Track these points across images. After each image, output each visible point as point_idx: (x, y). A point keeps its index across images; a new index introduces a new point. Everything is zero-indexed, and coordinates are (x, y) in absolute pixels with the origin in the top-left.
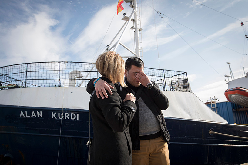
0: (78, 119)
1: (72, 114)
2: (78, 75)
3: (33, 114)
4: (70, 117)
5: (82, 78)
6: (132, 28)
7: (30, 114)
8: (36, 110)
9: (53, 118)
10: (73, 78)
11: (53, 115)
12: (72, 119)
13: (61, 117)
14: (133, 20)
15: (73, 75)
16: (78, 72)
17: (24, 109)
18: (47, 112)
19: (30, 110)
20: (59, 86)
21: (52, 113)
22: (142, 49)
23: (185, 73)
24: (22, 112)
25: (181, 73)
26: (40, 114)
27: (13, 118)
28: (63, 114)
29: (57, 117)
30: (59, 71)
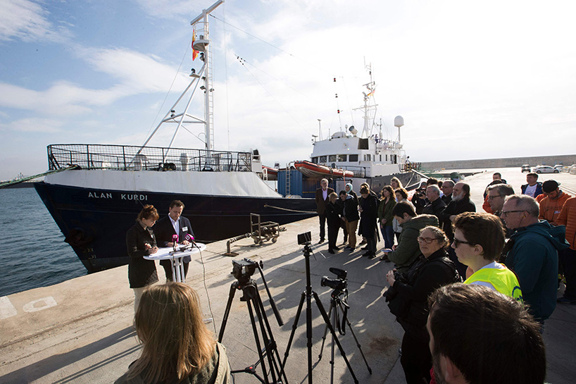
0: (147, 199)
1: (141, 195)
2: (144, 159)
3: (103, 196)
4: (139, 198)
5: (147, 162)
6: (202, 88)
7: (99, 195)
8: (105, 192)
9: (122, 198)
10: (138, 161)
13: (130, 198)
14: (204, 78)
15: (138, 158)
17: (93, 191)
18: (116, 194)
19: (99, 192)
20: (125, 170)
21: (122, 194)
22: (212, 115)
24: (90, 193)
26: (109, 196)
27: (81, 198)
28: (132, 195)
29: (127, 198)
30: (124, 155)
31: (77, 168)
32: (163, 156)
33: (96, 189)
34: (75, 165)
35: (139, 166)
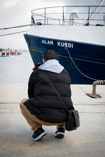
0: (72, 47)
2: (75, 16)
3: (49, 43)
4: (68, 45)
9: (58, 45)
10: (72, 18)
11: (59, 44)
12: (69, 47)
13: (63, 45)
15: (72, 16)
16: (75, 14)
17: (44, 39)
19: (47, 40)
20: (63, 25)
21: (58, 42)
24: (43, 40)
26: (52, 43)
27: (39, 44)
28: (64, 43)
29: (61, 45)
30: (63, 13)
31: (40, 24)
32: (89, 13)
33: (46, 38)
34: (39, 23)
35: (72, 22)
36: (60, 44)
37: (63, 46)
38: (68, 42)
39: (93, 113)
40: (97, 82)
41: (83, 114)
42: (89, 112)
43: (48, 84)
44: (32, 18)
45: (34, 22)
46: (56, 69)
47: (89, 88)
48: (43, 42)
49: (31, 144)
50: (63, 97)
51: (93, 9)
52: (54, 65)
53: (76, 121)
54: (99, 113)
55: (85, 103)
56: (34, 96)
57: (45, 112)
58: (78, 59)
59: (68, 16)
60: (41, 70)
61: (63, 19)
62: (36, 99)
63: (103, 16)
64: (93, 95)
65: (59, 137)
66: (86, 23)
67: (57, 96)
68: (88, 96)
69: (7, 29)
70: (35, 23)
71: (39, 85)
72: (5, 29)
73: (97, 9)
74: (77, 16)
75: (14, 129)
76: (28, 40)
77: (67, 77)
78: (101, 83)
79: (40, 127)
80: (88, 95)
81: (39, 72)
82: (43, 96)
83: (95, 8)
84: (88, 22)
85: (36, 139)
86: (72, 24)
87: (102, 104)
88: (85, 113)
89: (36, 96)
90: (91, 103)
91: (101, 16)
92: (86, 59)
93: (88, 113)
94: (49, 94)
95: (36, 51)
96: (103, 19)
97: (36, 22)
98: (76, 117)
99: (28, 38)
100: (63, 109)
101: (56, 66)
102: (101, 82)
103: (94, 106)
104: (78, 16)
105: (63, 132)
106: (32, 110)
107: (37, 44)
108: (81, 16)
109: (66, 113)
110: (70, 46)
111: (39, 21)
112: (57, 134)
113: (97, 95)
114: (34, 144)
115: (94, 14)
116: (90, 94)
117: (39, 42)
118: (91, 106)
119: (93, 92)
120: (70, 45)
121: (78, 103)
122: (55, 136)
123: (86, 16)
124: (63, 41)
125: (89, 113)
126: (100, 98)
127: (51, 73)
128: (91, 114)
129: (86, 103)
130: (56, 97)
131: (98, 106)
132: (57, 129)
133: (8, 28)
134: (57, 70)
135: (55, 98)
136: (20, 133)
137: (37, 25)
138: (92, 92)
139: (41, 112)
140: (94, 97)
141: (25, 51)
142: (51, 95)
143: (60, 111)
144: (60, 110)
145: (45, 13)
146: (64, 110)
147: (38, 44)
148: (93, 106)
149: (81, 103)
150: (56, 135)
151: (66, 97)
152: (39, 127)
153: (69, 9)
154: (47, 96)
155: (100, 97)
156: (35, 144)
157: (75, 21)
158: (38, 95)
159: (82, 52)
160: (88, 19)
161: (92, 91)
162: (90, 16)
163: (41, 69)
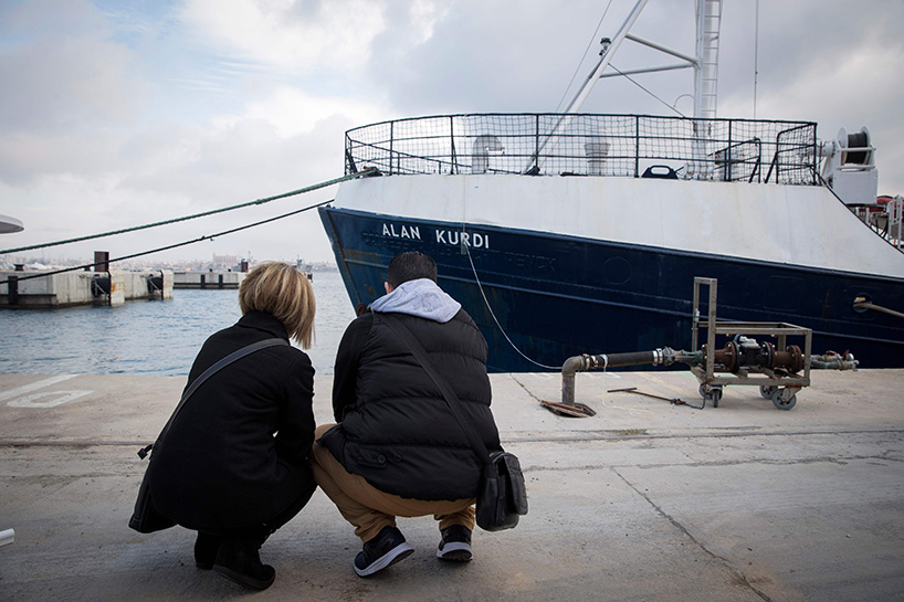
1: (475, 235)
2: (492, 145)
3: (404, 233)
4: (471, 241)
5: (500, 153)
7: (398, 231)
8: (410, 223)
10: (481, 152)
11: (439, 237)
12: (475, 245)
13: (454, 240)
15: (480, 145)
16: (492, 139)
17: (388, 220)
18: (428, 228)
19: (399, 223)
20: (452, 173)
22: (717, 38)
23: (810, 124)
24: (385, 226)
25: (792, 126)
26: (415, 233)
27: (372, 238)
28: (456, 234)
29: (447, 240)
30: (452, 136)
31: (375, 173)
32: (537, 136)
33: (394, 217)
34: (373, 168)
35: (481, 162)
36: (445, 236)
37: (457, 242)
38: (471, 229)
39: (570, 469)
40: (577, 359)
41: (535, 474)
42: (557, 466)
43: (408, 358)
44: (349, 156)
45: (353, 168)
46: (435, 308)
47: (548, 384)
48: (385, 231)
49: (348, 591)
50: (464, 404)
51: (551, 124)
52: (427, 295)
53: (515, 489)
54: (593, 468)
55: (538, 436)
56: (356, 407)
57: (402, 461)
58: (510, 287)
59: (468, 145)
60: (381, 313)
61: (453, 156)
62: (367, 416)
63: (582, 146)
64: (567, 407)
65: (451, 561)
66: (528, 166)
67: (443, 398)
68: (547, 411)
69: (265, 201)
70: (359, 170)
71: (378, 361)
72: (259, 202)
73: (563, 122)
74: (498, 146)
75: (285, 538)
76: (334, 227)
77: (475, 338)
78: (592, 363)
79: (387, 523)
80: (547, 406)
81: (376, 320)
82: (391, 401)
83: (555, 120)
84: (534, 164)
85: (371, 569)
86: (482, 169)
87: (597, 435)
88: (542, 472)
89: (363, 404)
90: (560, 435)
91: (576, 146)
92: (534, 285)
93: (553, 469)
94: (414, 394)
95: (361, 262)
96: (583, 153)
97: (360, 168)
98: (512, 476)
99: (333, 219)
100: (464, 447)
101: (432, 298)
102: (591, 359)
103: (572, 443)
104: (503, 145)
105: (464, 541)
106: (351, 456)
107: (364, 237)
108: (511, 145)
109: (477, 463)
110: (478, 242)
111: (369, 165)
112: (446, 550)
113: (580, 406)
114: (359, 591)
115: (555, 139)
116: (555, 405)
117: (371, 232)
118: (563, 446)
119: (564, 396)
120: (478, 238)
121: (516, 436)
122: (439, 558)
123: (530, 145)
124: (455, 228)
125: (557, 469)
126: (591, 415)
127: (419, 320)
128: (565, 472)
129: (545, 436)
130: (438, 402)
131: (587, 444)
132: (442, 531)
133: (270, 199)
134: (438, 310)
135: (434, 406)
136: (308, 550)
137: (364, 177)
138: (561, 398)
139: (388, 462)
140: (569, 412)
141: (324, 268)
142: (422, 395)
143: (454, 454)
144: (457, 452)
145: (389, 138)
146: (471, 451)
147: (367, 240)
148: (567, 446)
149: (524, 436)
150: (440, 556)
151: (473, 405)
152: (381, 524)
153: (472, 122)
154: (407, 401)
155: (589, 412)
156: (367, 591)
157: (492, 161)
158: (374, 400)
159: (521, 262)
160: (536, 156)
161: (561, 393)
162: (540, 145)
163: (380, 309)
